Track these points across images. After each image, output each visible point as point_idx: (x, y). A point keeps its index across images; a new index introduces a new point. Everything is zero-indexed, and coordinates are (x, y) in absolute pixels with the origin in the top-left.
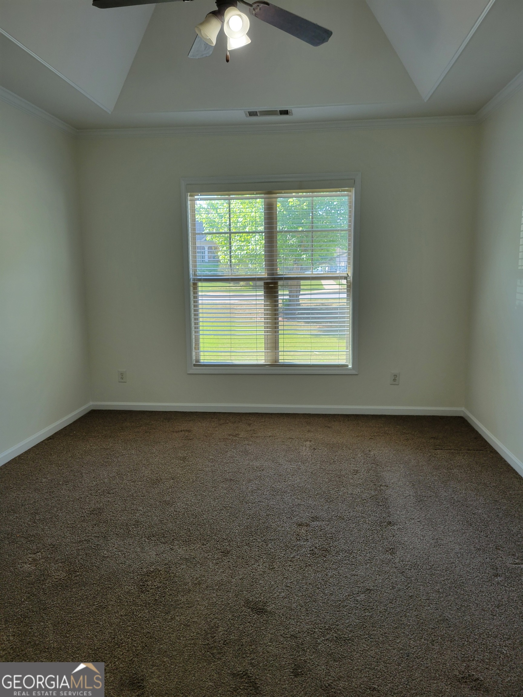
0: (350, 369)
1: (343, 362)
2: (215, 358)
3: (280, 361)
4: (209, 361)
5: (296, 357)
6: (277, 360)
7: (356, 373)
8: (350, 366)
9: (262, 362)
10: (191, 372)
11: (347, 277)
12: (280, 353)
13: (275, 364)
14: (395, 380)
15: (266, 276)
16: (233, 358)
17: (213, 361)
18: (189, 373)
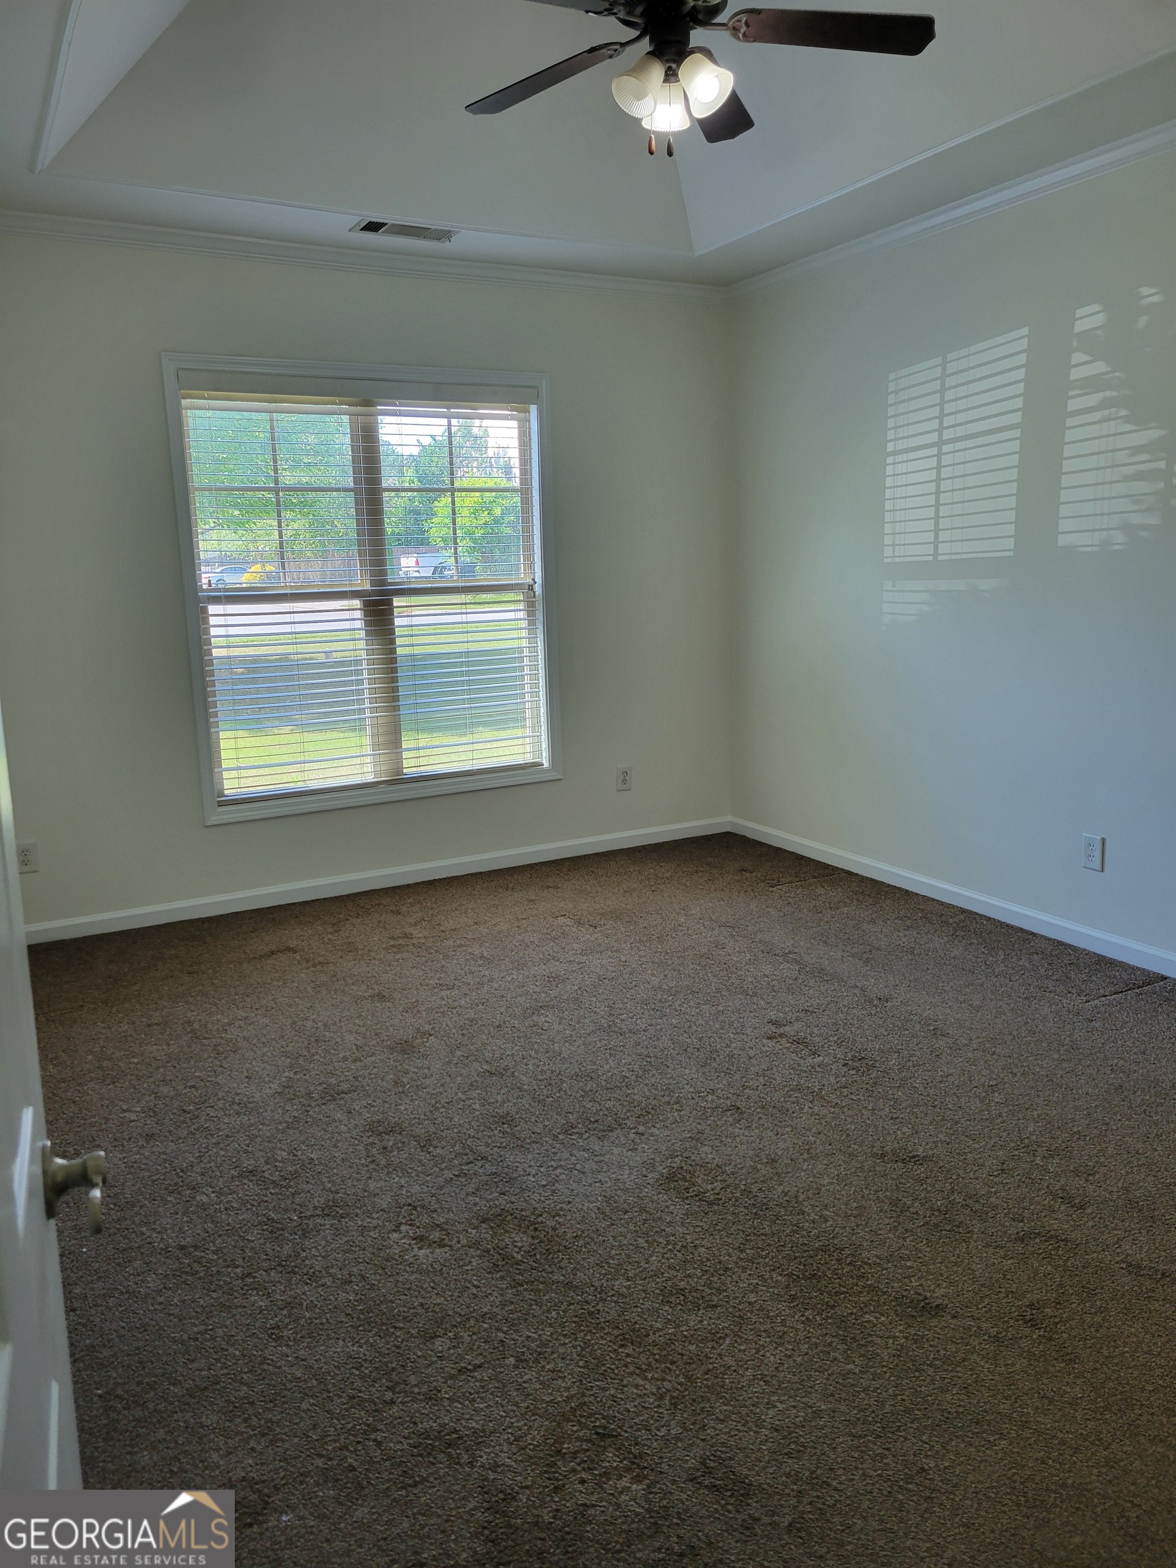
0: (547, 771)
1: (529, 758)
2: (276, 779)
3: (405, 771)
4: (251, 789)
5: (436, 760)
6: (399, 770)
7: (560, 777)
8: (546, 764)
9: (370, 778)
10: (214, 820)
11: (532, 586)
12: (405, 755)
13: (398, 780)
14: (624, 781)
15: (368, 587)
16: (307, 776)
17: (273, 786)
18: (209, 823)
